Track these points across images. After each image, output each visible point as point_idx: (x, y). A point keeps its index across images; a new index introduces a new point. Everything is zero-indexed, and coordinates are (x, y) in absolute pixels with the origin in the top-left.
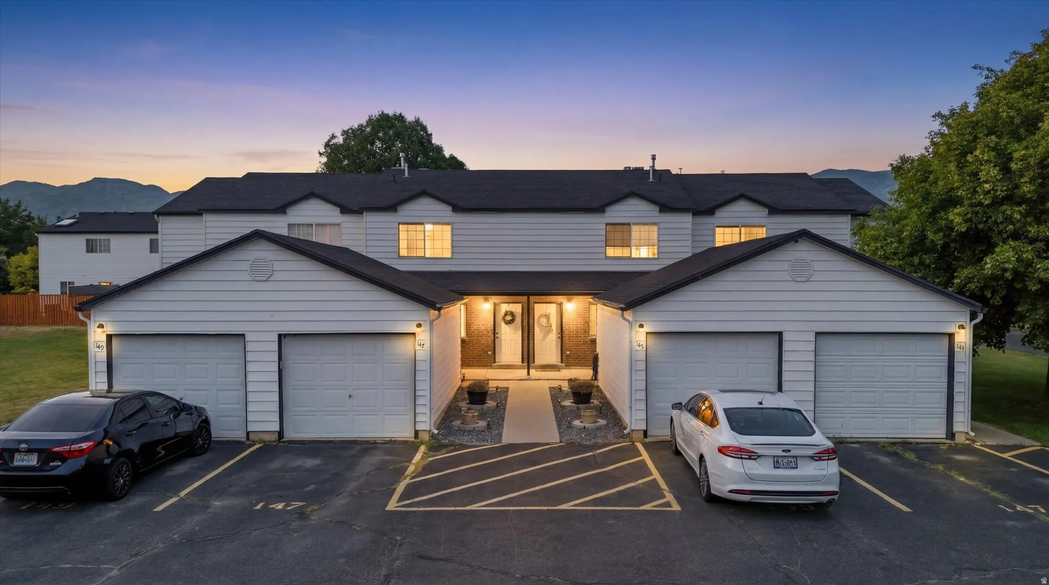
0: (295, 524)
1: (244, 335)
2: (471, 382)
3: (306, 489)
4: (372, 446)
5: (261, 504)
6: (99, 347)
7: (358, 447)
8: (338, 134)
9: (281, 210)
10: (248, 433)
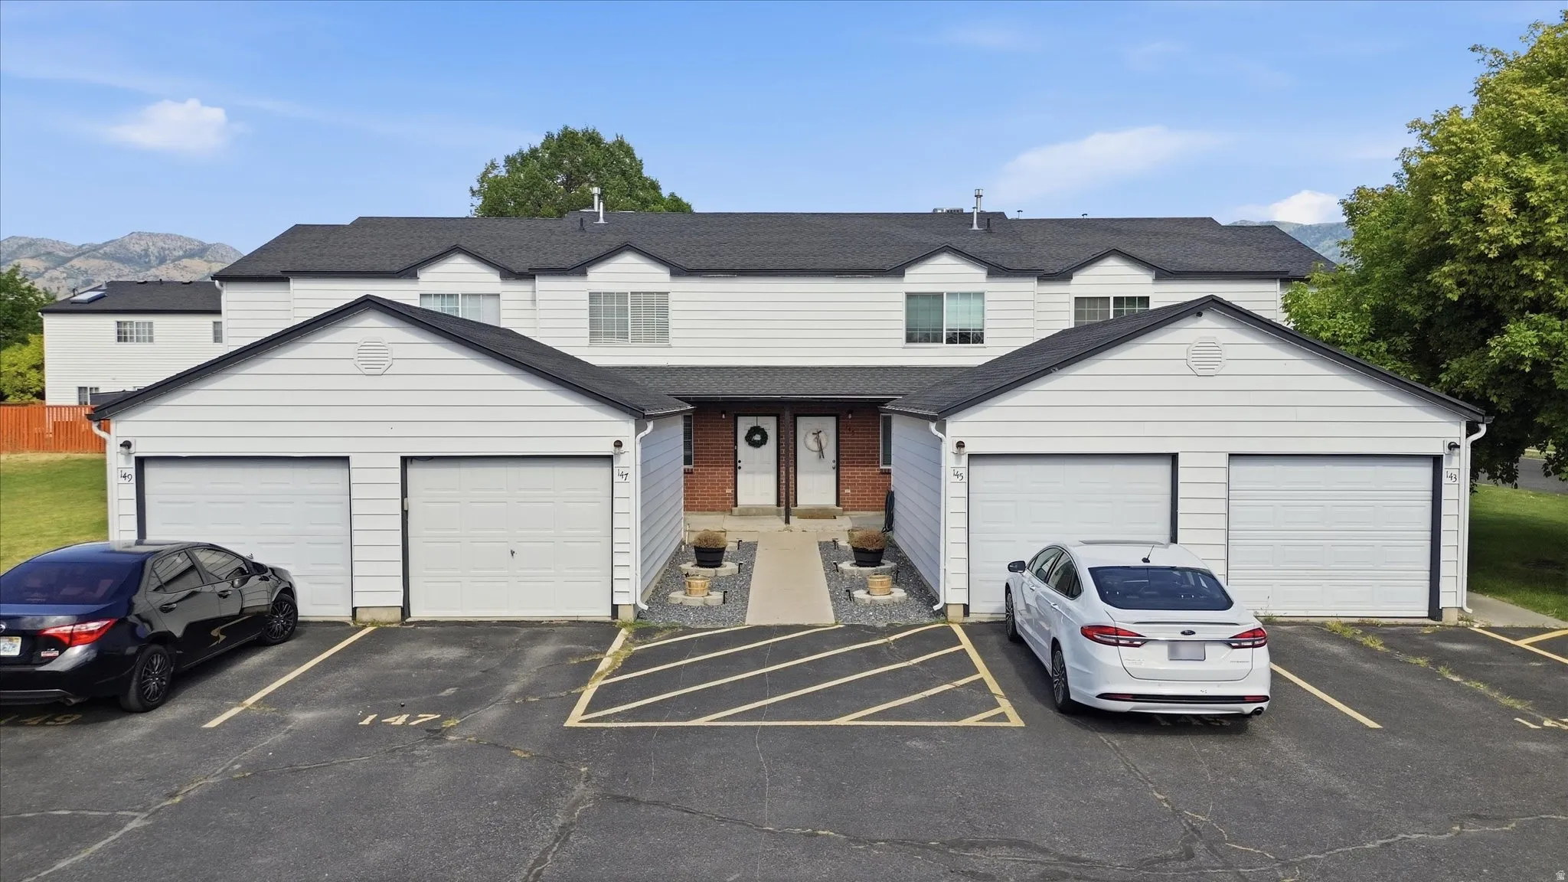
0: (422, 750)
1: (347, 459)
2: (699, 533)
3: (443, 694)
4: (545, 629)
5: (371, 717)
6: (125, 477)
7: (524, 631)
8: (501, 162)
9: (409, 273)
10: (354, 610)
